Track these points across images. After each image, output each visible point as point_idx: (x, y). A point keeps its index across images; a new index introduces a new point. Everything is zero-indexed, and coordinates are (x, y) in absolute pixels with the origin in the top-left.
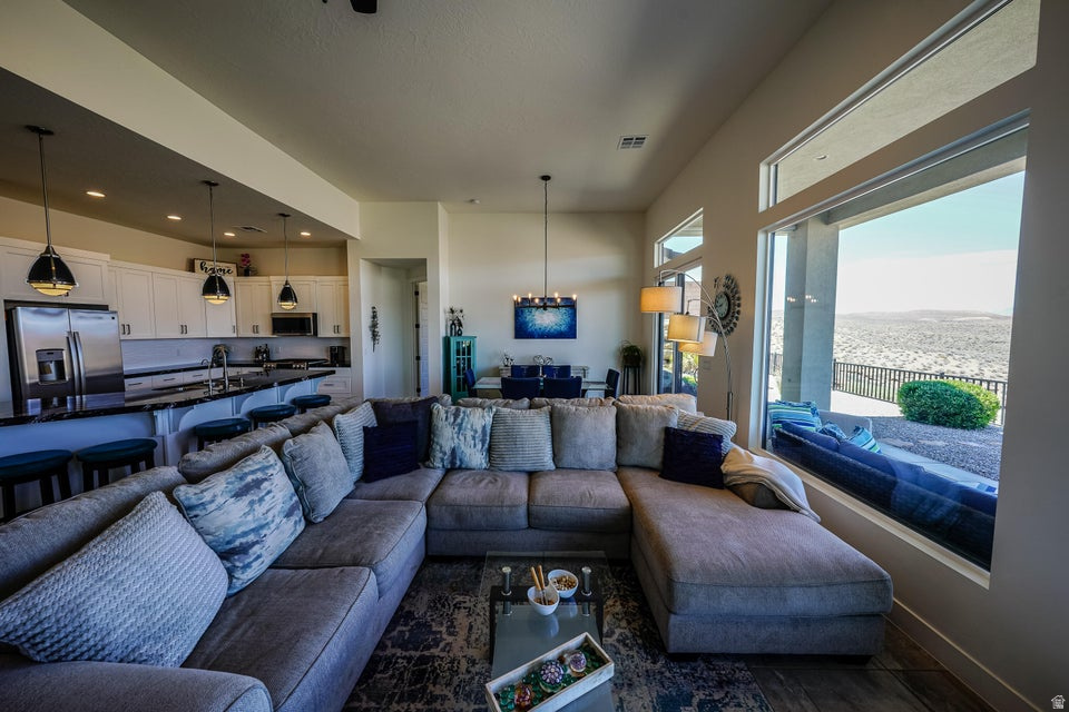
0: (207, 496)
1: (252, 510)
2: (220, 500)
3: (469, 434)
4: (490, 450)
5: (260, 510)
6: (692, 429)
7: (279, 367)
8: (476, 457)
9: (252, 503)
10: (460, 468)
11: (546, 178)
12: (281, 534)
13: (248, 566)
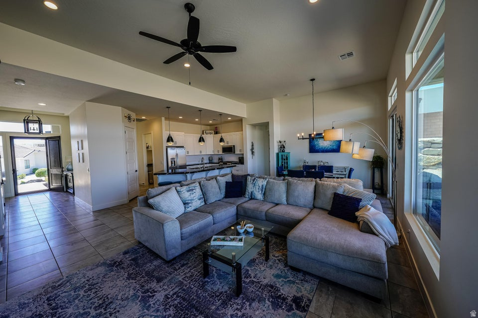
0: (182, 190)
1: (190, 195)
2: (184, 191)
3: (257, 187)
4: (264, 194)
5: (192, 196)
6: (350, 195)
7: (224, 164)
8: (259, 196)
9: (190, 194)
10: (254, 199)
11: (313, 80)
12: (197, 203)
13: (188, 207)
